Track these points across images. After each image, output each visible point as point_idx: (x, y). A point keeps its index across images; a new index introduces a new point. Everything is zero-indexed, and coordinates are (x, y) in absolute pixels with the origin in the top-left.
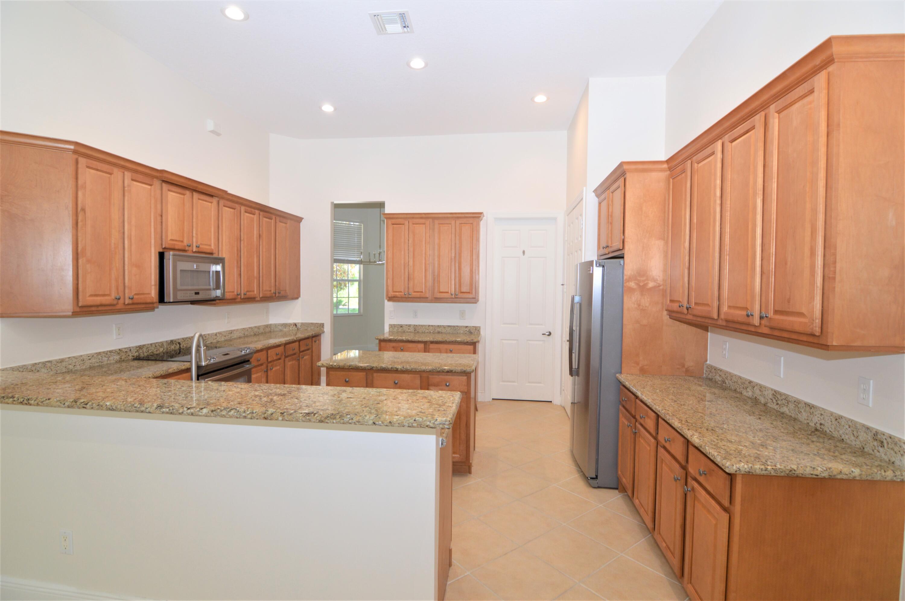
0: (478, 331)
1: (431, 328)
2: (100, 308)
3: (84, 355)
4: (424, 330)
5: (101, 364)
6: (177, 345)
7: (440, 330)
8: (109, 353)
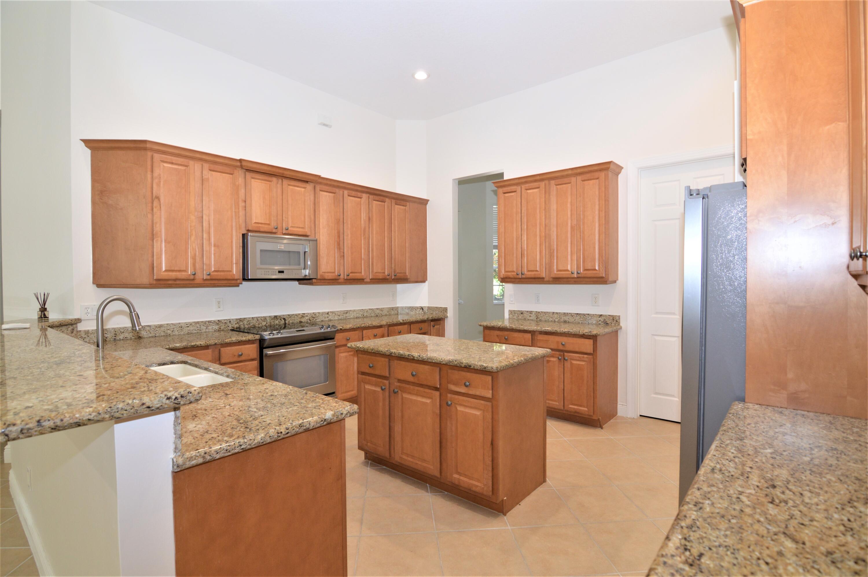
0: (616, 321)
1: (556, 316)
2: (178, 282)
3: (182, 323)
4: (548, 318)
5: (199, 331)
6: (282, 321)
7: (566, 318)
8: (208, 323)
